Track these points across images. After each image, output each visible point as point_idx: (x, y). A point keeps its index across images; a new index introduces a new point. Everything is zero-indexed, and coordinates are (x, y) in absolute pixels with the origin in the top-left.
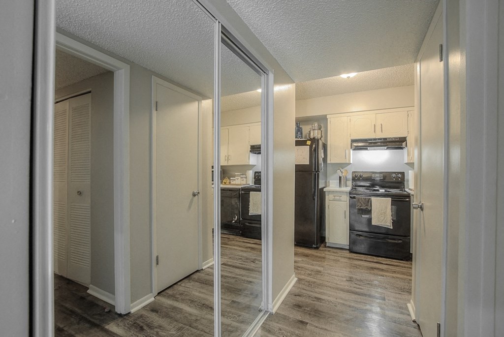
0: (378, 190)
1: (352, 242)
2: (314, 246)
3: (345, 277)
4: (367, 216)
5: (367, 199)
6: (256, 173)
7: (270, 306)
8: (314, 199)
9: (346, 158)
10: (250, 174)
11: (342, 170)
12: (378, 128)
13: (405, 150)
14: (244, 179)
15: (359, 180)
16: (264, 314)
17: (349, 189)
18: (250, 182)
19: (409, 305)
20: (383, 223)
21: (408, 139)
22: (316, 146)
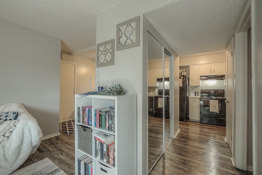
0: (213, 97)
1: (201, 119)
2: (184, 120)
3: (199, 130)
4: (208, 108)
5: (208, 101)
6: (159, 90)
7: (173, 136)
8: (185, 101)
9: (198, 84)
10: (157, 90)
11: (196, 89)
12: (212, 71)
13: (225, 80)
14: (154, 93)
15: (204, 93)
16: (171, 139)
17: (199, 97)
18: (157, 94)
19: (225, 139)
20: (214, 111)
21: (226, 76)
22: (185, 79)
